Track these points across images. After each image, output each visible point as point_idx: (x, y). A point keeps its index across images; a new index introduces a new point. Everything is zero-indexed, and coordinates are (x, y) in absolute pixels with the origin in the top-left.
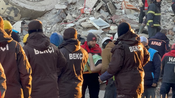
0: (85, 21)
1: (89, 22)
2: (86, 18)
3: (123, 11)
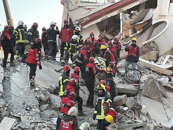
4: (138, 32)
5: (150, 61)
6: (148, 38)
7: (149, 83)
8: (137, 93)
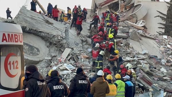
0: (62, 66)
1: (64, 66)
2: (62, 64)
3: (82, 60)
4: (128, 9)
5: (133, 23)
6: (133, 12)
7: (133, 33)
8: (128, 38)
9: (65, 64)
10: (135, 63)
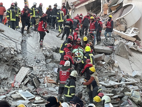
0: (15, 93)
1: (18, 94)
2: (16, 91)
3: (46, 84)
4: (113, 12)
5: (121, 31)
6: (120, 16)
7: (120, 46)
8: (112, 53)
9: (20, 91)
10: (122, 89)
